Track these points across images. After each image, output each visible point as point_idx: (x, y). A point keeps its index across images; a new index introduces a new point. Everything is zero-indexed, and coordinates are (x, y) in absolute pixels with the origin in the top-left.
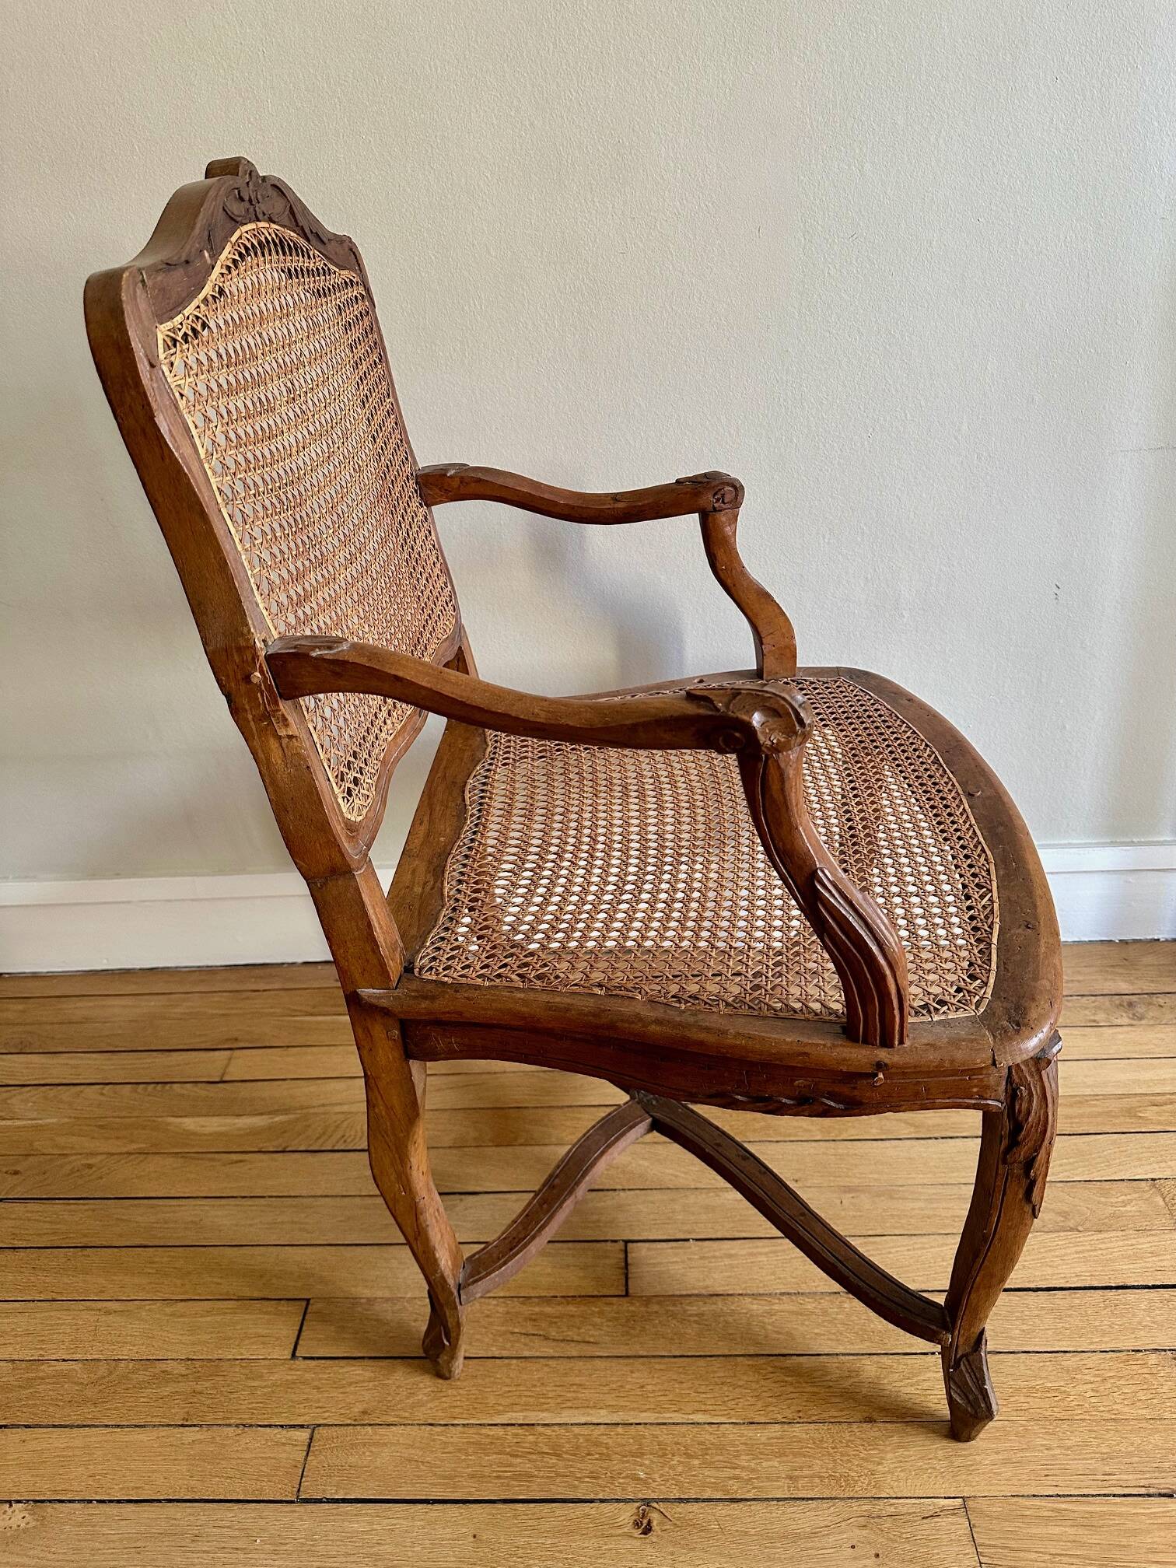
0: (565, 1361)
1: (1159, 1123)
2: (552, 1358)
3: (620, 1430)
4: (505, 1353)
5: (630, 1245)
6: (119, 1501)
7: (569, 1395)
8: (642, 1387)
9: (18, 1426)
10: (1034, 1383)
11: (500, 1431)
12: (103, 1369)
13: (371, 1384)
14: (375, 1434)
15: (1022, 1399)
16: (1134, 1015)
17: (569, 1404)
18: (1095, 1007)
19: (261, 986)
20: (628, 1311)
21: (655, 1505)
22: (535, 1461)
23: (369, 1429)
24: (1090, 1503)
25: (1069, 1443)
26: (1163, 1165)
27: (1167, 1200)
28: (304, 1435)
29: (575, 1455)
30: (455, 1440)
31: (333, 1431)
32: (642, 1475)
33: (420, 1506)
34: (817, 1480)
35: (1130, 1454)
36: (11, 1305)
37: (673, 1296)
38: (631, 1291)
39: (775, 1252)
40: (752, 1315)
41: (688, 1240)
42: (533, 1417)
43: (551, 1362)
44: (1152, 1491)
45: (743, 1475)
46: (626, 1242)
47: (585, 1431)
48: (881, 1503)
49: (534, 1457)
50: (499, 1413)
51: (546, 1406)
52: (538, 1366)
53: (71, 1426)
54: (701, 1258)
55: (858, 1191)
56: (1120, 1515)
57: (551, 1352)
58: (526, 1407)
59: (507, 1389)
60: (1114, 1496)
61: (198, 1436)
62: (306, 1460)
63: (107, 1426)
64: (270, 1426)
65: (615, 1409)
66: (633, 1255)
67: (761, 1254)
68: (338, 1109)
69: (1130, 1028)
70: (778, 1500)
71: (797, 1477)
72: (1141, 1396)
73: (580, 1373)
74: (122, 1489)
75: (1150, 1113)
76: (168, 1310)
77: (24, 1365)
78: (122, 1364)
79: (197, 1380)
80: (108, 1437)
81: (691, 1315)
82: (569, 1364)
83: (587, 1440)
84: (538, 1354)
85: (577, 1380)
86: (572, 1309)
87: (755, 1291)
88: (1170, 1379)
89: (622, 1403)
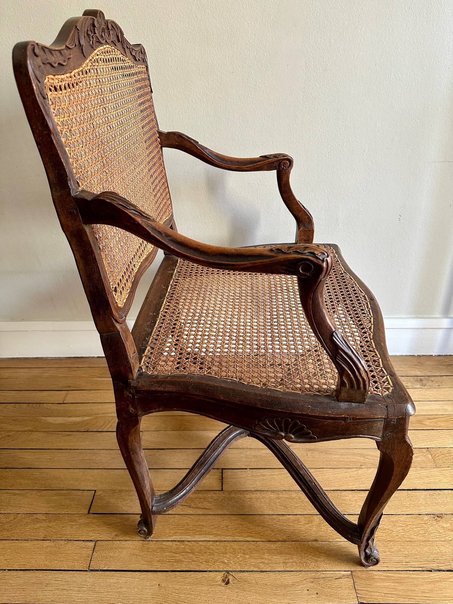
0: (197, 516)
1: (431, 426)
2: (192, 514)
3: (218, 543)
4: (173, 512)
6: (16, 570)
7: (198, 529)
8: (227, 526)
11: (170, 543)
12: (11, 517)
13: (119, 524)
14: (121, 544)
16: (422, 384)
17: (198, 533)
18: (407, 381)
19: (80, 366)
20: (222, 496)
21: (231, 573)
22: (184, 555)
23: (118, 542)
24: (400, 573)
25: (393, 550)
26: (432, 442)
27: (433, 456)
28: (92, 544)
29: (200, 553)
30: (152, 547)
31: (104, 543)
32: (226, 561)
33: (137, 573)
34: (294, 564)
35: (416, 554)
37: (240, 491)
38: (224, 489)
39: (280, 474)
40: (271, 499)
41: (247, 469)
42: (183, 538)
43: (191, 516)
44: (424, 569)
45: (266, 561)
46: (223, 469)
47: (204, 544)
48: (319, 573)
49: (184, 554)
50: (170, 536)
51: (188, 534)
52: (186, 518)
54: (252, 476)
55: (313, 450)
56: (412, 578)
57: (192, 512)
58: (182, 534)
59: (174, 527)
60: (409, 571)
61: (49, 544)
62: (92, 554)
63: (13, 540)
64: (78, 540)
65: (216, 535)
66: (225, 474)
67: (275, 475)
68: (110, 415)
69: (420, 389)
70: (279, 571)
71: (287, 562)
72: (421, 532)
73: (203, 521)
74: (18, 565)
75: (427, 422)
76: (39, 494)
78: (20, 515)
79: (50, 522)
80: (13, 544)
81: (247, 499)
83: (205, 547)
84: (186, 513)
85: (201, 524)
86: (200, 495)
87: (272, 489)
88: (432, 525)
89: (219, 533)
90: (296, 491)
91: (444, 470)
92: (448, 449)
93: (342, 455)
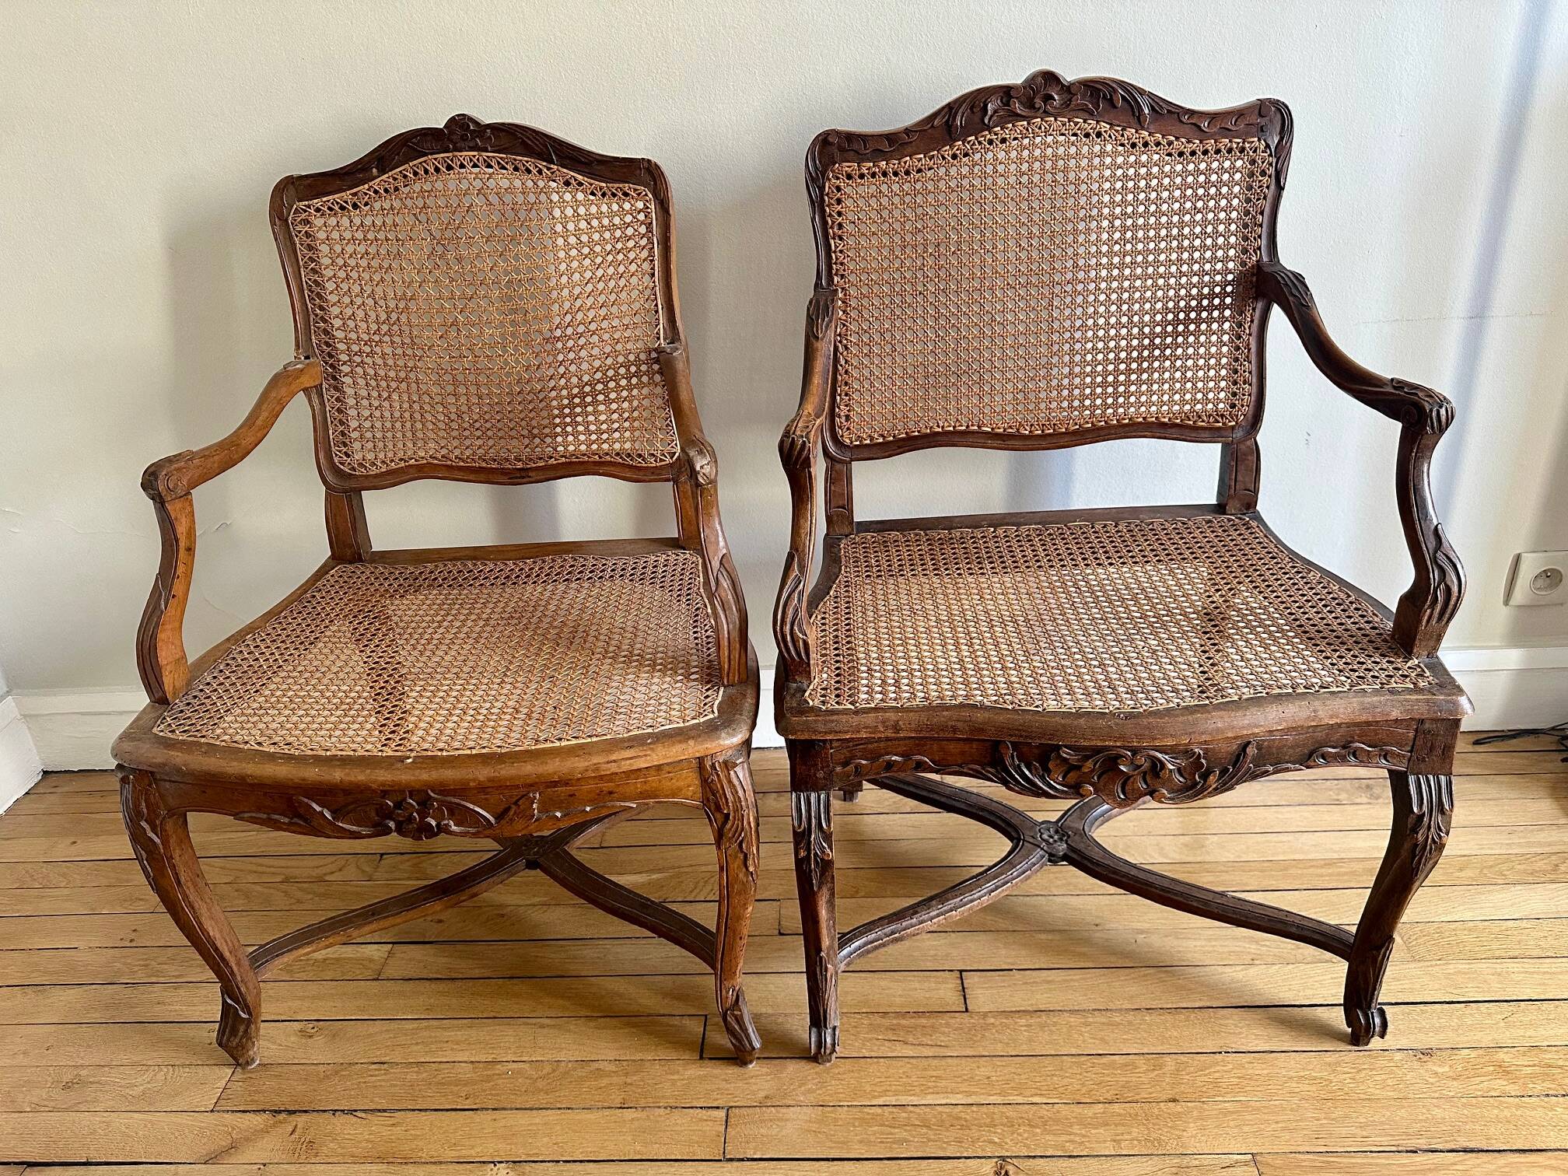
0: (923, 1060)
2: (912, 1057)
3: (974, 1108)
4: (873, 1054)
5: (964, 974)
6: (581, 1161)
7: (930, 1084)
8: (989, 1078)
9: (487, 1109)
10: (1302, 1074)
11: (879, 1110)
12: (548, 1069)
13: (769, 1077)
14: (778, 1112)
15: (1295, 1085)
16: (1371, 795)
17: (931, 1091)
18: (1338, 789)
20: (969, 1023)
21: (1009, 1160)
22: (910, 1131)
23: (773, 1109)
24: (1352, 1157)
25: (1333, 1116)
27: (1405, 939)
28: (722, 1114)
29: (941, 1126)
30: (843, 1116)
31: (744, 1111)
32: (997, 1140)
33: (822, 1163)
34: (1135, 1142)
35: (1382, 1123)
36: (460, 1021)
37: (1004, 1012)
38: (969, 1008)
39: (1084, 979)
40: (1070, 1026)
41: (1012, 970)
42: (903, 1100)
43: (912, 1060)
44: (1400, 1149)
45: (1077, 1139)
46: (961, 971)
47: (947, 1109)
48: (1187, 1157)
49: (908, 1128)
50: (875, 1097)
51: (912, 1092)
52: (900, 1063)
53: (531, 1109)
54: (1024, 983)
55: (1147, 932)
56: (1377, 1165)
57: (911, 1053)
58: (896, 1093)
59: (879, 1080)
60: (1371, 1152)
61: (635, 1115)
62: (726, 1131)
63: (559, 1109)
64: (692, 1108)
65: (969, 1094)
66: (968, 981)
67: (1072, 980)
68: (703, 868)
69: (1369, 806)
70: (1106, 1156)
71: (1119, 1140)
72: (1389, 1082)
73: (936, 1068)
74: (582, 1153)
76: (592, 1024)
77: (481, 1065)
78: (563, 1064)
79: (626, 1075)
80: (563, 1116)
81: (1022, 1026)
82: (925, 1062)
83: (950, 1116)
84: (900, 1055)
85: (935, 1074)
86: (924, 1021)
87: (1072, 1008)
88: (1412, 1070)
89: (973, 1089)
90: (1121, 1010)
91: (1431, 966)
92: (1436, 925)
93: (1210, 940)
